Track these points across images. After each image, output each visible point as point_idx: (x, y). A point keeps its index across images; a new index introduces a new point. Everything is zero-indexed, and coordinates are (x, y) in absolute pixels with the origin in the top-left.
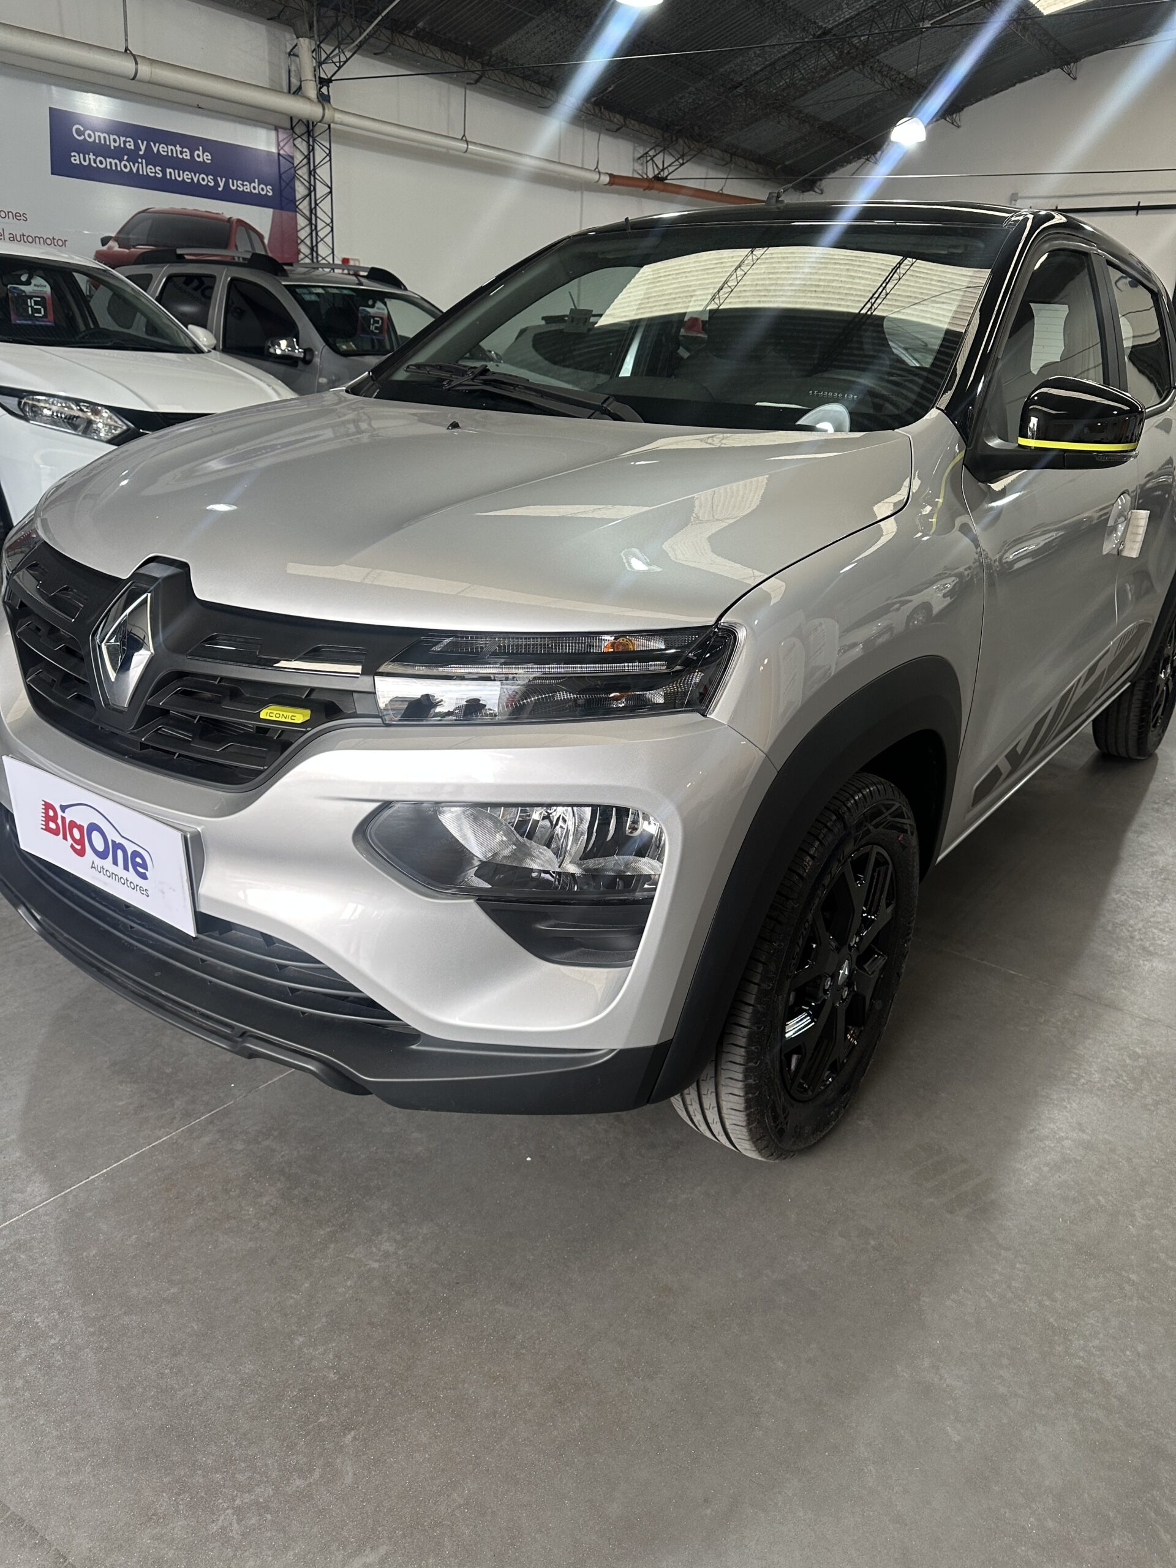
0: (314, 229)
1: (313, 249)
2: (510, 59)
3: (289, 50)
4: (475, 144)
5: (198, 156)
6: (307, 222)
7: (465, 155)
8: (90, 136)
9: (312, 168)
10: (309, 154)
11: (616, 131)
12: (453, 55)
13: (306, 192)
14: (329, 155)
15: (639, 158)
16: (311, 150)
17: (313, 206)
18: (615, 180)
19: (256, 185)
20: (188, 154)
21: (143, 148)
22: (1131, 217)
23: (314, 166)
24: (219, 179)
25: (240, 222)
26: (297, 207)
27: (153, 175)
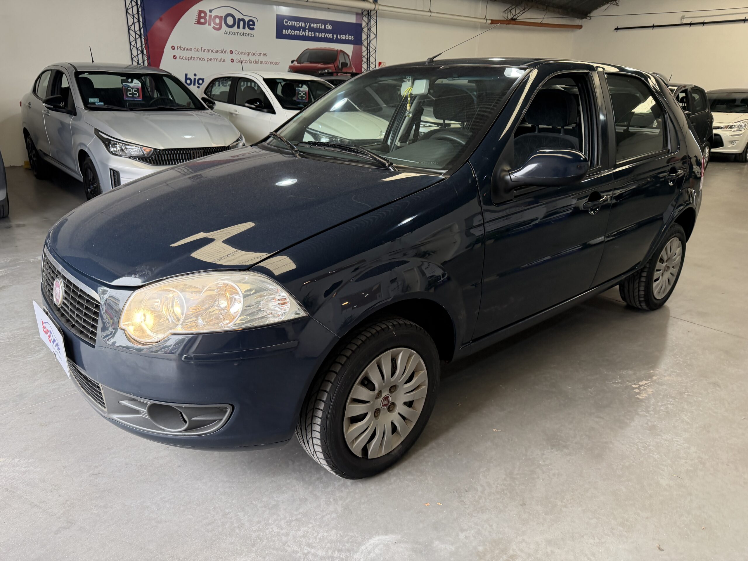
0: (369, 52)
1: (368, 59)
4: (434, 12)
5: (327, 27)
6: (366, 49)
7: (431, 17)
8: (289, 23)
9: (369, 27)
10: (368, 22)
11: (494, 1)
13: (366, 37)
14: (376, 22)
15: (504, 11)
17: (369, 42)
18: (493, 22)
19: (348, 36)
20: (324, 26)
22: (741, 24)
23: (370, 27)
24: (334, 35)
25: (341, 51)
26: (362, 43)
27: (310, 36)
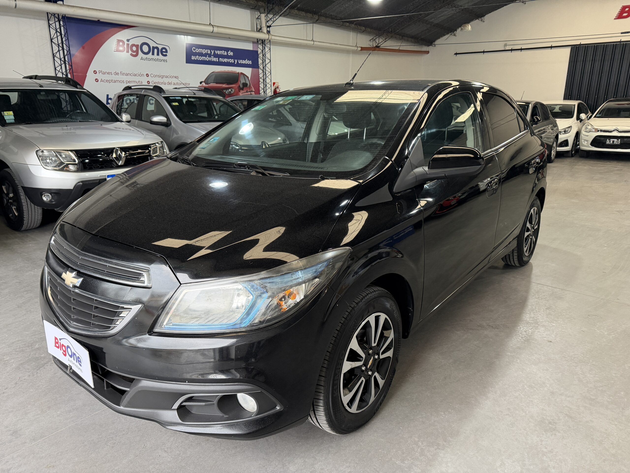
0: (265, 74)
1: (264, 80)
2: (327, 13)
3: (257, 17)
4: (316, 41)
5: (229, 53)
6: (262, 71)
7: (313, 45)
8: (197, 50)
10: (263, 50)
11: (363, 32)
12: (309, 14)
13: (262, 62)
14: (270, 49)
15: (370, 40)
16: (264, 48)
17: (264, 66)
18: (363, 49)
19: (247, 61)
20: (226, 53)
21: (213, 52)
22: (549, 50)
23: (265, 53)
24: (235, 60)
25: (242, 73)
26: (259, 67)
27: (215, 61)
